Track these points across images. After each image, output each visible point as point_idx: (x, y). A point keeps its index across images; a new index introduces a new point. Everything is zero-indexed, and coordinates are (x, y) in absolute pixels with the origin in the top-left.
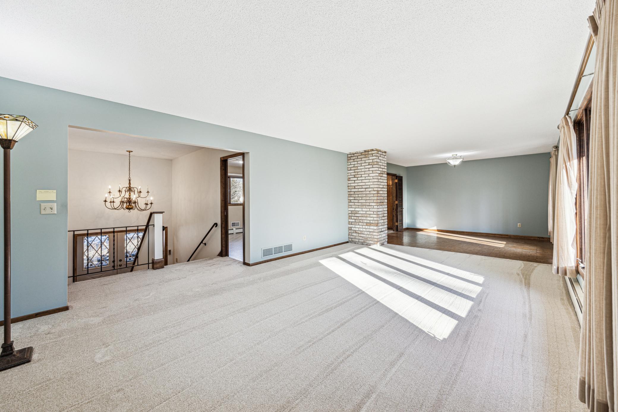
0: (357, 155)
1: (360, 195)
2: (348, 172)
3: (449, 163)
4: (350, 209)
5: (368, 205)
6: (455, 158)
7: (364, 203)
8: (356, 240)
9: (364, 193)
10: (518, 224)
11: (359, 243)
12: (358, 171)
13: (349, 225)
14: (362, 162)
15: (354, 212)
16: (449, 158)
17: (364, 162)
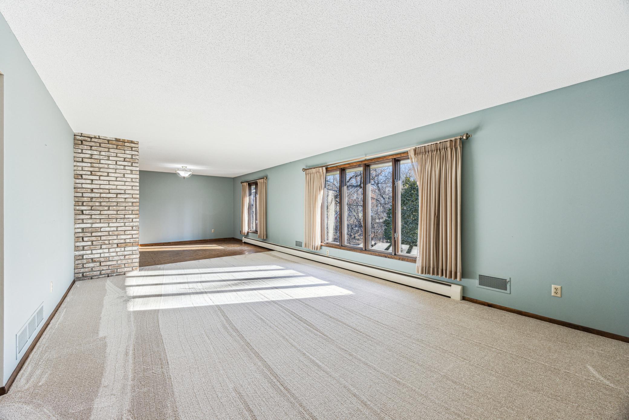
0: (100, 141)
1: (105, 203)
2: (75, 165)
3: (179, 174)
4: (78, 226)
5: (121, 217)
6: (185, 170)
7: (114, 216)
8: (95, 272)
9: (113, 201)
10: (212, 230)
11: (101, 276)
12: (101, 166)
13: (76, 252)
14: (111, 154)
15: (90, 229)
16: (178, 169)
17: (115, 155)
